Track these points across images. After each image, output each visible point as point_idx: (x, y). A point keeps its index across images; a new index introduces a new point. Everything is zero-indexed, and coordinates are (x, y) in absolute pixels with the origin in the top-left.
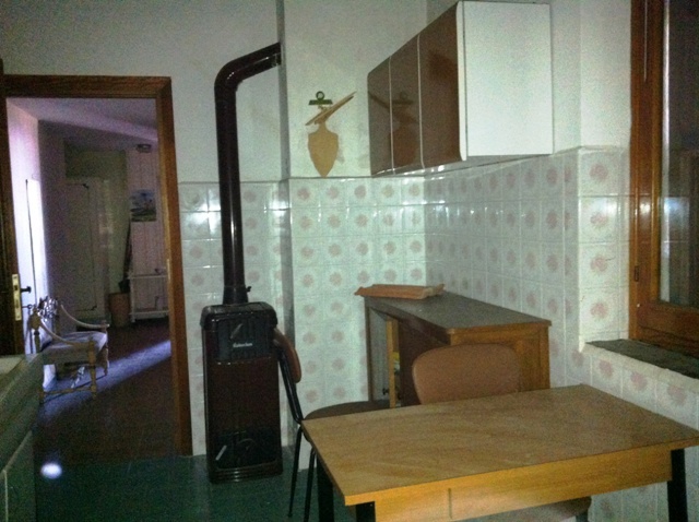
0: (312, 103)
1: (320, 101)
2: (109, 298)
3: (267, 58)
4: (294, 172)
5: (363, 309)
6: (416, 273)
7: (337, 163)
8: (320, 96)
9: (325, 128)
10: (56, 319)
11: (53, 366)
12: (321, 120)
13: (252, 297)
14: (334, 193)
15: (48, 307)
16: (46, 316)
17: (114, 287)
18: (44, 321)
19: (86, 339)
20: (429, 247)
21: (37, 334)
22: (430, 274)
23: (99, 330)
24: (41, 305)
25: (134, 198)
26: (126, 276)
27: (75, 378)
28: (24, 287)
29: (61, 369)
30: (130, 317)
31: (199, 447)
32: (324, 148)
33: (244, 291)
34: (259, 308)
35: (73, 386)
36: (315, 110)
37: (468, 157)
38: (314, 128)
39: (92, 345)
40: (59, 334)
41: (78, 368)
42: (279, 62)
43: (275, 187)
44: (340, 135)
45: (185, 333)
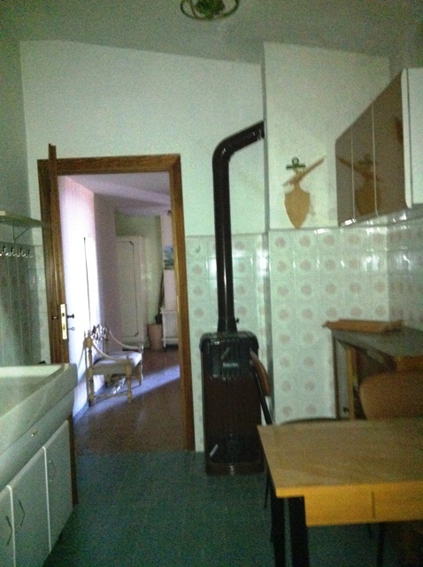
0: (288, 167)
1: (295, 165)
2: (148, 328)
3: (253, 134)
4: (273, 225)
5: (331, 340)
6: (380, 311)
7: (309, 216)
8: (295, 162)
9: (300, 188)
10: (106, 341)
11: (102, 376)
12: (296, 181)
13: (240, 327)
14: (306, 242)
15: (99, 332)
16: (97, 339)
17: (151, 319)
18: (96, 343)
19: (124, 357)
20: (392, 287)
21: (90, 352)
22: (393, 311)
23: (137, 351)
24: (94, 331)
25: (166, 252)
26: (159, 310)
27: (117, 387)
28: (70, 314)
29: (109, 380)
30: (163, 342)
31: (200, 446)
32: (298, 204)
33: (233, 322)
34: (245, 336)
35: (115, 392)
36: (292, 174)
37: (413, 205)
38: (290, 188)
39: (129, 362)
40: (107, 353)
41: (120, 379)
42: (263, 136)
43: (260, 239)
44: (312, 193)
45: (190, 354)
